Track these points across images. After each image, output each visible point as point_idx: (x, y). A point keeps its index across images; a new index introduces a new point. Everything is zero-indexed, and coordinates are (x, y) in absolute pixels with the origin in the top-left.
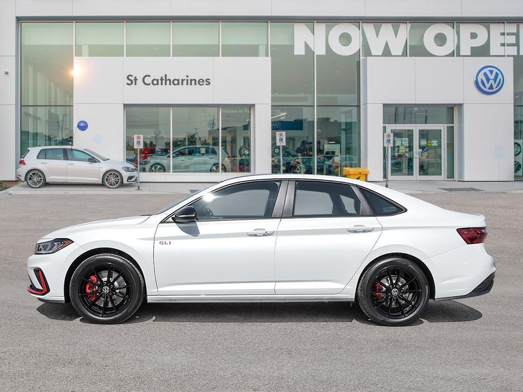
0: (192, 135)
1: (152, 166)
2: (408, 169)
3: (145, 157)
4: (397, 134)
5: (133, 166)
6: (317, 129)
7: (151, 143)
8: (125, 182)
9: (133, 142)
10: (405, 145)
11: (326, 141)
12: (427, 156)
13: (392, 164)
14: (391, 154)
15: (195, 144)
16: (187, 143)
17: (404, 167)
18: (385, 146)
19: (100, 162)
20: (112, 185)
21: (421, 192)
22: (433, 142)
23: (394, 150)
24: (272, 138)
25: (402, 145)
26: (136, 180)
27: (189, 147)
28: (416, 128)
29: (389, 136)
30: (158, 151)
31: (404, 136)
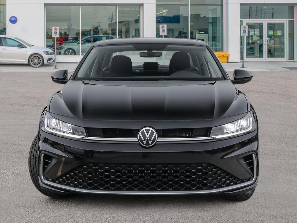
0: (96, 27)
1: (66, 51)
2: (260, 53)
3: (61, 44)
4: (251, 26)
5: (51, 50)
6: (190, 22)
7: (65, 33)
8: (46, 62)
9: (52, 33)
10: (257, 34)
11: (197, 32)
12: (274, 43)
13: (247, 49)
14: (247, 42)
15: (98, 34)
16: (92, 33)
17: (256, 51)
18: (242, 35)
19: (26, 47)
20: (36, 65)
21: (268, 70)
22: (278, 32)
23: (249, 38)
24: (156, 29)
25: (255, 35)
26: (54, 61)
27: (94, 36)
28: (265, 22)
29: (245, 28)
30: (70, 39)
31: (256, 28)
